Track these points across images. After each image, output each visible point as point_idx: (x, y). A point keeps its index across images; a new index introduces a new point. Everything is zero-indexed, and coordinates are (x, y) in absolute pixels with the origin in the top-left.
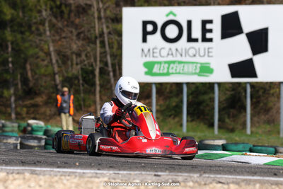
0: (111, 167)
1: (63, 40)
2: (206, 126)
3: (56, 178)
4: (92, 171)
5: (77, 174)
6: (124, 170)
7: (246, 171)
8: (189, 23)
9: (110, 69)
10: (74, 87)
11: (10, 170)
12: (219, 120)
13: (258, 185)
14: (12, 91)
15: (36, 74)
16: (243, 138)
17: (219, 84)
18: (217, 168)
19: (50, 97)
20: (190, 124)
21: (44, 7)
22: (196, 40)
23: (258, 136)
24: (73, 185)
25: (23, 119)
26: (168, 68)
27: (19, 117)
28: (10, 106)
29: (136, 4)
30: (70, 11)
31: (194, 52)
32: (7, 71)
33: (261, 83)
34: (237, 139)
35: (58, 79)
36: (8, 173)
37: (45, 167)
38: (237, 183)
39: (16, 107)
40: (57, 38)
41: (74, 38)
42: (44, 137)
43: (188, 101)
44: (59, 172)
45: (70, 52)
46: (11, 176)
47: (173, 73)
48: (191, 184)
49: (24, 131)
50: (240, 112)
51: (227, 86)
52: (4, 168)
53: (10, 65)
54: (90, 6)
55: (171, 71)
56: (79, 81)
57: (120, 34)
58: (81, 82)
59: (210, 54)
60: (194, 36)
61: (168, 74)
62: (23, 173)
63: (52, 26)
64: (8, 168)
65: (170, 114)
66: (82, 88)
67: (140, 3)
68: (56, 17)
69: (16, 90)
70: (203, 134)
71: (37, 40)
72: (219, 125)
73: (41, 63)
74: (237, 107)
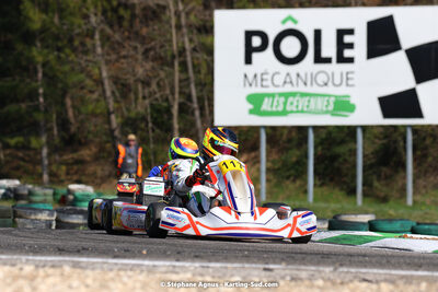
0: (196, 257)
1: (123, 61)
2: (343, 193)
3: (111, 275)
4: (168, 263)
5: (144, 268)
6: (217, 261)
7: (405, 263)
8: (318, 34)
9: (195, 105)
10: (139, 132)
11: (40, 261)
12: (364, 185)
13: (424, 285)
14: (44, 139)
15: (80, 113)
16: (401, 211)
17: (365, 128)
18: (361, 259)
19: (102, 149)
20: (319, 190)
21: (92, 9)
22: (328, 60)
23: (423, 208)
24: (138, 285)
25: (61, 182)
26: (285, 104)
27: (55, 179)
28: (40, 162)
29: (235, 5)
30: (133, 16)
31: (325, 80)
32: (37, 108)
33: (429, 126)
34: (392, 212)
35: (115, 121)
36: (37, 267)
37: (95, 257)
38: (392, 281)
39: (50, 164)
40: (114, 57)
41: (140, 57)
43: (315, 155)
44: (116, 264)
45: (133, 79)
46: (41, 272)
47: (292, 112)
48: (320, 282)
49: (63, 200)
50: (397, 172)
51: (376, 131)
52: (31, 258)
53: (41, 100)
54: (164, 8)
55: (289, 108)
56: (147, 126)
57: (210, 51)
58: (150, 125)
59: (350, 82)
61: (284, 113)
62: (61, 266)
63: (105, 39)
64: (38, 258)
65: (288, 174)
66: (151, 134)
67: (241, 4)
68: (111, 26)
69: (50, 138)
70: (339, 206)
71: (83, 60)
72: (364, 191)
73: (88, 96)
74: (392, 164)
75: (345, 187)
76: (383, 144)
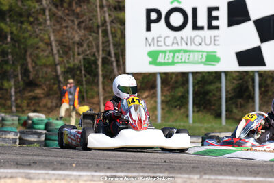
1: (64, 29)
2: (212, 116)
9: (113, 59)
10: (76, 77)
12: (226, 111)
14: (12, 83)
15: (36, 64)
17: (226, 73)
19: (51, 89)
20: (196, 115)
22: (202, 28)
25: (23, 112)
26: (173, 57)
28: (10, 99)
32: (6, 62)
33: (269, 71)
35: (60, 70)
37: (40, 169)
39: (16, 99)
40: (58, 27)
41: (76, 27)
42: (44, 132)
43: (194, 90)
45: (71, 41)
47: (178, 63)
49: (25, 124)
50: (248, 102)
51: (234, 75)
53: (10, 57)
55: (176, 60)
56: (81, 72)
57: (123, 23)
58: (83, 72)
59: (216, 43)
60: (199, 24)
61: (173, 63)
62: (16, 177)
63: (53, 15)
64: (2, 171)
65: (176, 104)
68: (56, 6)
70: (210, 125)
71: (38, 29)
72: (226, 115)
73: (42, 53)
74: (245, 96)
75: (214, 113)
76: (239, 84)
